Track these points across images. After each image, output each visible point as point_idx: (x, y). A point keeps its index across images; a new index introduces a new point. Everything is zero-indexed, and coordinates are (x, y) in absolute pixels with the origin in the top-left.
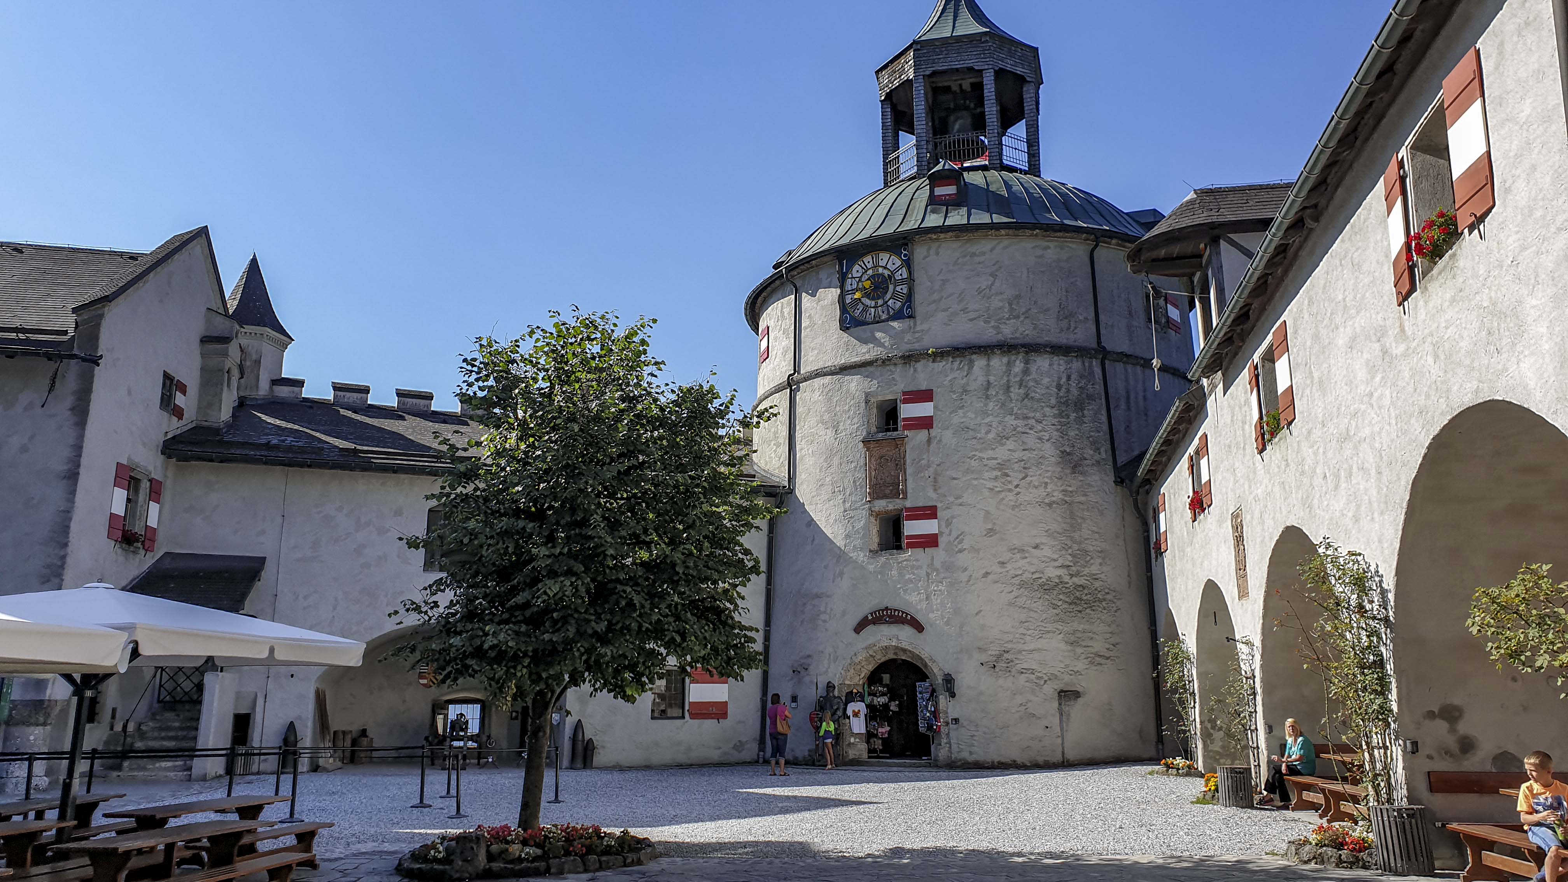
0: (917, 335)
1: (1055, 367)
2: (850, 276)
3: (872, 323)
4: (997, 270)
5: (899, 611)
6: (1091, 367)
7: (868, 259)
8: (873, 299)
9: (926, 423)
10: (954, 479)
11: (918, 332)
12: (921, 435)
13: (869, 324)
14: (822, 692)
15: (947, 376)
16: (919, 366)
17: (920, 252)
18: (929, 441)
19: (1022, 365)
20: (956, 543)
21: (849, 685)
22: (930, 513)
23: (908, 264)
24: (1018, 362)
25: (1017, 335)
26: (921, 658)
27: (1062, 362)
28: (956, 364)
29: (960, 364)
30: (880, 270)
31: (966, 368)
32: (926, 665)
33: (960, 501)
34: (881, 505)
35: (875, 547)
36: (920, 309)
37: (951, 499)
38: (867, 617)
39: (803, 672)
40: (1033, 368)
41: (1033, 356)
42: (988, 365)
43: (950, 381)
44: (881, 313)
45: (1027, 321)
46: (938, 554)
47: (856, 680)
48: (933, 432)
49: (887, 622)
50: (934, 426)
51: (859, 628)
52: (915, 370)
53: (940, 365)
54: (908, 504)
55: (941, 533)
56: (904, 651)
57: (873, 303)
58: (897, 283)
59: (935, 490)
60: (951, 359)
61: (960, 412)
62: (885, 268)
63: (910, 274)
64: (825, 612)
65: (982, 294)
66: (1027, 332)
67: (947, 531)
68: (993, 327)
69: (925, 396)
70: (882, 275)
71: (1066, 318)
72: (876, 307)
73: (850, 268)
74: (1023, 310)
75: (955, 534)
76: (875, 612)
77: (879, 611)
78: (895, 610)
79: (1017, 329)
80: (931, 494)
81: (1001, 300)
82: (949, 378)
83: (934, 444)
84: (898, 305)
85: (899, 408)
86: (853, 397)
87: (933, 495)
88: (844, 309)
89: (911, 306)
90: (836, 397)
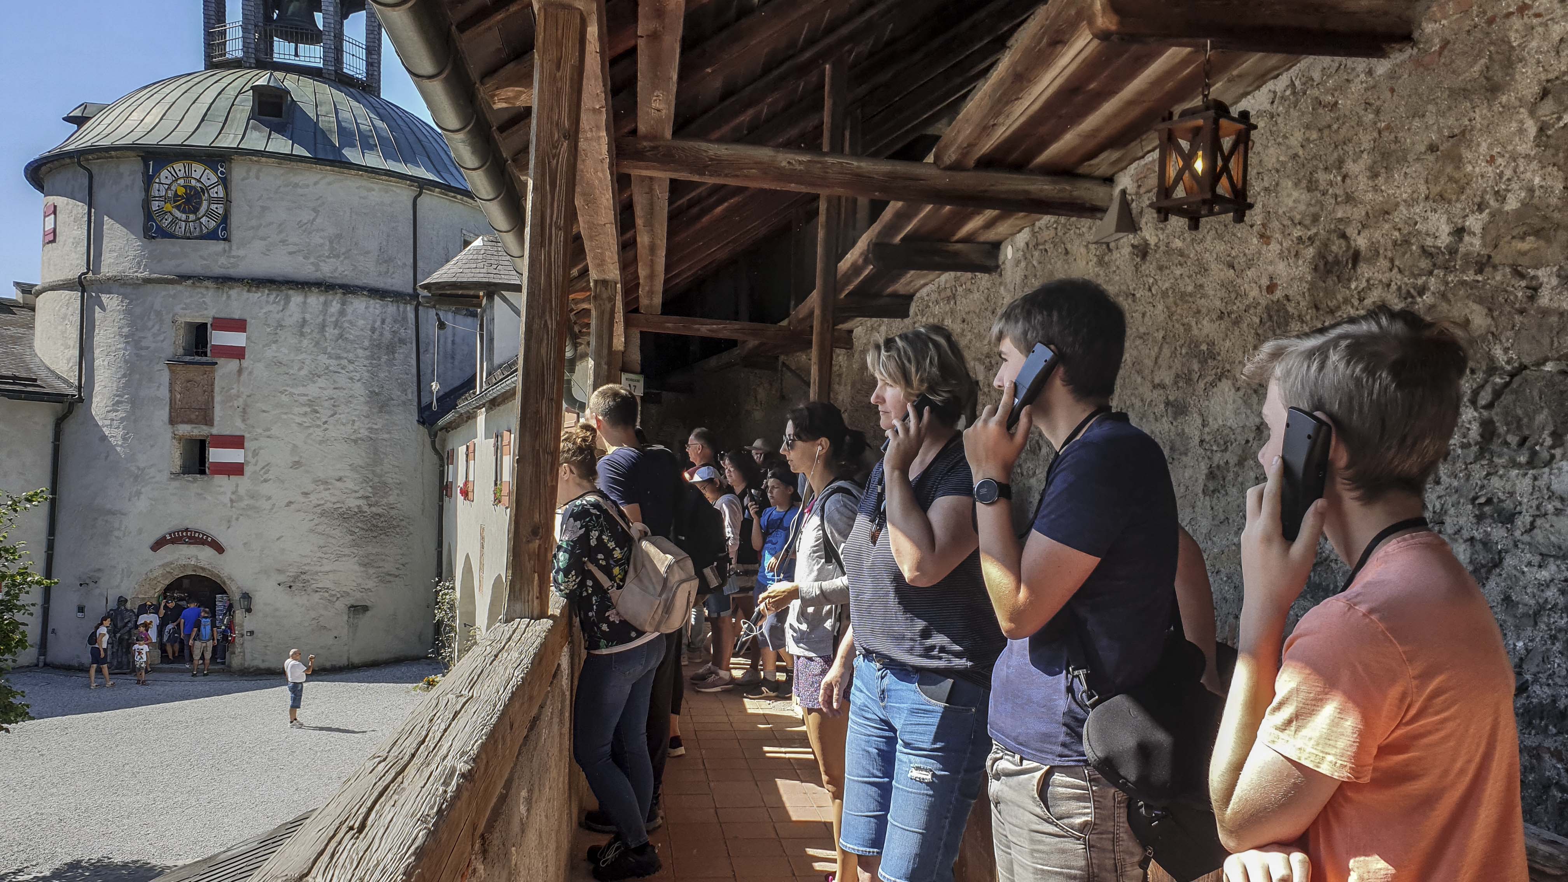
0: (232, 260)
1: (371, 310)
2: (157, 180)
3: (182, 238)
4: (319, 206)
5: (199, 533)
6: (405, 311)
7: (179, 166)
8: (184, 212)
9: (238, 353)
10: (264, 411)
11: (234, 257)
12: (232, 365)
13: (178, 238)
14: (112, 604)
15: (261, 308)
16: (234, 293)
17: (238, 171)
18: (240, 371)
19: (339, 305)
20: (262, 473)
21: (143, 599)
22: (237, 442)
23: (225, 181)
24: (335, 302)
25: (336, 275)
26: (219, 577)
27: (377, 306)
28: (272, 297)
29: (276, 297)
30: (193, 182)
31: (282, 302)
32: (224, 583)
33: (268, 433)
34: (185, 429)
35: (177, 469)
36: (236, 234)
37: (260, 431)
38: (165, 537)
39: (92, 585)
40: (349, 309)
41: (350, 298)
42: (305, 303)
43: (265, 313)
44: (192, 229)
45: (346, 262)
46: (243, 483)
47: (152, 594)
48: (245, 363)
49: (186, 543)
50: (246, 357)
51: (158, 545)
52: (229, 297)
53: (256, 296)
54: (215, 431)
55: (247, 462)
56: (203, 569)
57: (184, 217)
58: (211, 200)
59: (244, 420)
60: (267, 292)
61: (274, 347)
62: (199, 181)
63: (227, 194)
64: (119, 529)
65: (304, 228)
66: (346, 273)
67: (253, 461)
68: (312, 263)
69: (239, 325)
70: (194, 188)
71: (386, 262)
72: (186, 221)
73: (157, 171)
74: (343, 250)
75: (261, 464)
76: (174, 533)
77: (178, 532)
78: (195, 532)
79: (337, 268)
80: (239, 423)
81: (320, 237)
82: (264, 311)
83: (245, 375)
84: (213, 224)
85: (209, 332)
86: (158, 314)
87: (241, 425)
88: (147, 216)
89: (227, 229)
90: (138, 311)
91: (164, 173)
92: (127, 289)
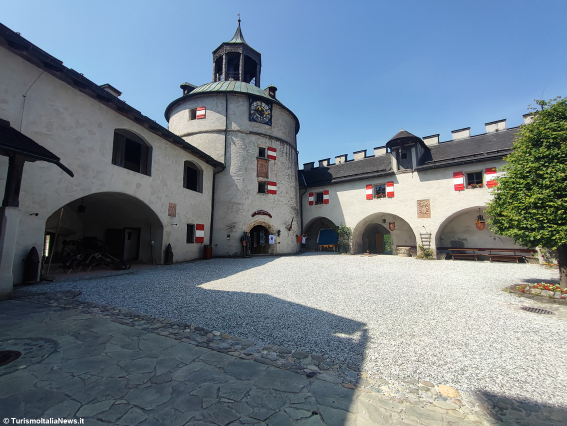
0: (272, 132)
2: (253, 105)
5: (266, 211)
7: (258, 102)
8: (260, 115)
10: (280, 176)
12: (272, 161)
13: (258, 122)
16: (273, 140)
20: (280, 194)
22: (274, 184)
23: (271, 109)
26: (270, 225)
29: (282, 144)
35: (257, 191)
36: (273, 125)
37: (280, 182)
43: (280, 148)
44: (262, 120)
46: (276, 196)
49: (261, 214)
50: (276, 159)
51: (253, 215)
53: (277, 143)
54: (268, 180)
55: (277, 190)
58: (267, 114)
60: (280, 142)
61: (281, 158)
62: (264, 107)
63: (271, 113)
69: (274, 150)
72: (260, 118)
75: (280, 191)
76: (258, 211)
83: (276, 165)
84: (267, 120)
85: (266, 150)
86: (254, 143)
87: (275, 179)
88: (250, 114)
89: (271, 122)
90: (247, 141)
91: (255, 103)
92: (244, 135)
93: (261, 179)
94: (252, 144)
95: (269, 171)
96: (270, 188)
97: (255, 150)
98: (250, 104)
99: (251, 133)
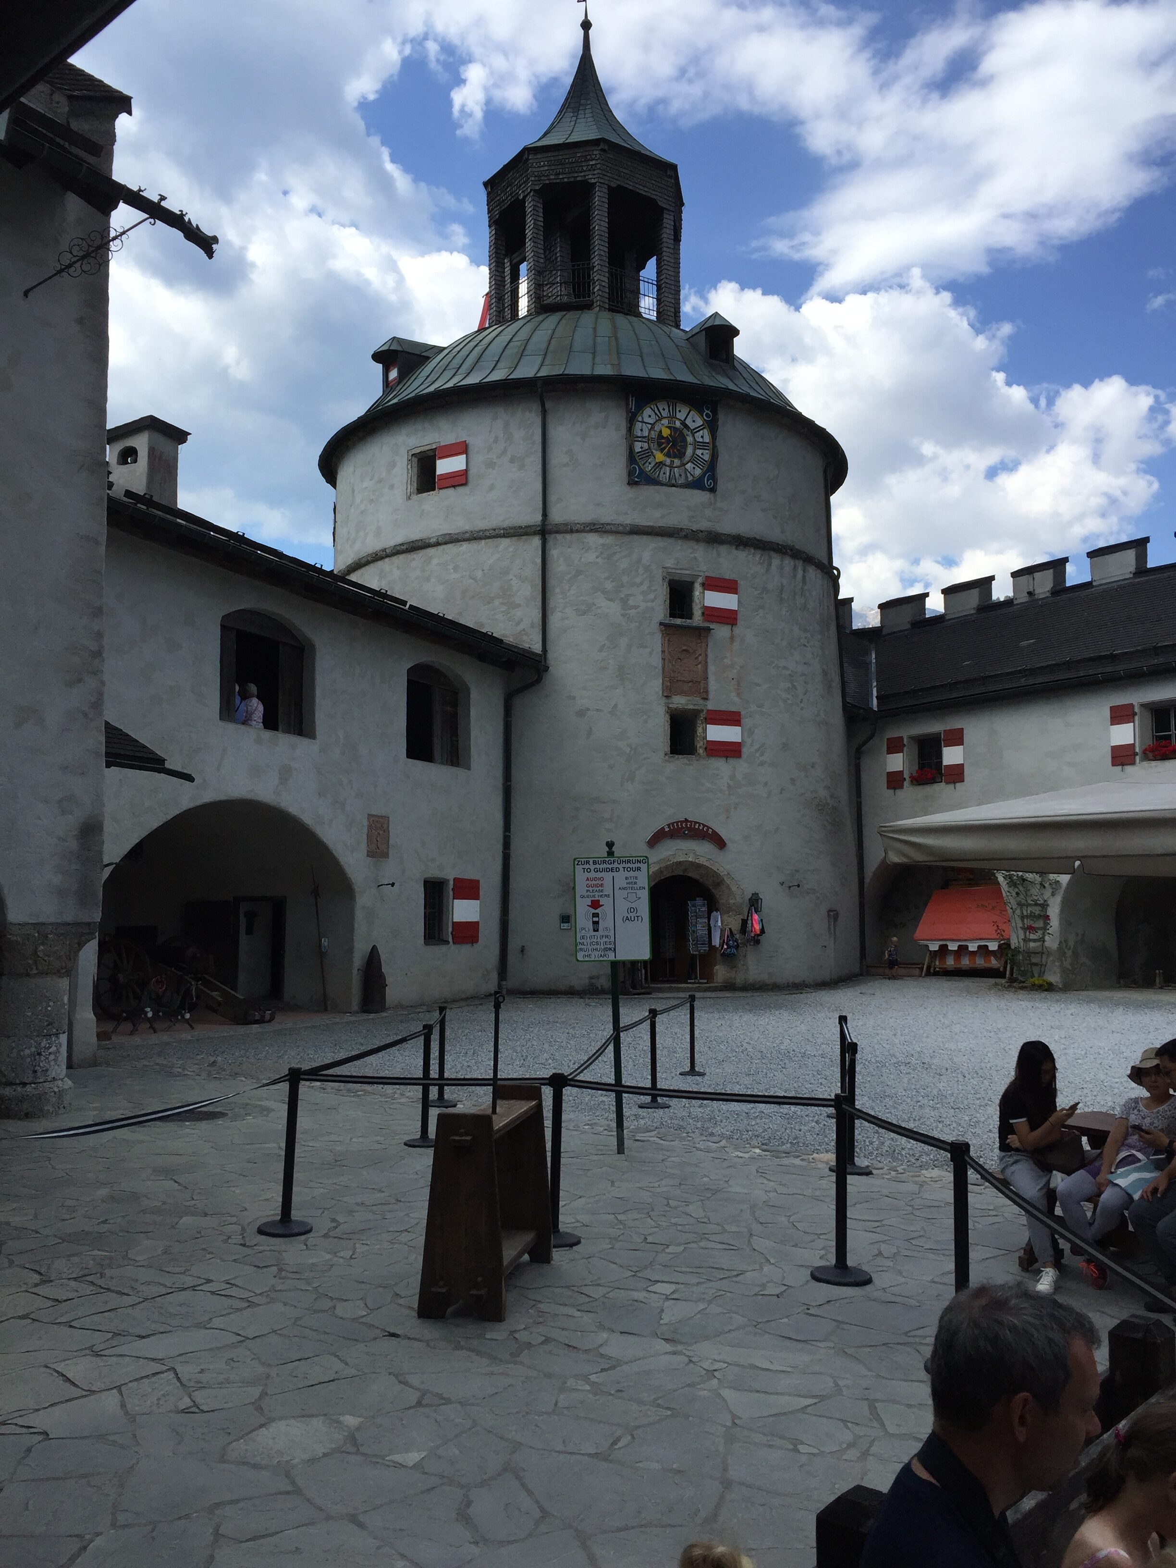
0: (717, 513)
2: (640, 418)
3: (667, 485)
5: (700, 824)
6: (830, 587)
7: (662, 406)
8: (668, 456)
9: (728, 617)
10: (756, 685)
11: (718, 510)
12: (721, 632)
13: (663, 485)
15: (749, 569)
16: (720, 550)
17: (726, 419)
18: (732, 638)
19: (802, 574)
20: (757, 755)
22: (731, 718)
23: (711, 427)
24: (799, 570)
26: (720, 876)
28: (757, 558)
29: (761, 559)
30: (678, 424)
31: (765, 564)
33: (761, 710)
35: (665, 747)
36: (722, 485)
37: (754, 706)
38: (664, 830)
40: (809, 580)
41: (805, 566)
42: (781, 567)
43: (752, 574)
44: (677, 475)
46: (741, 767)
48: (737, 630)
49: (684, 836)
50: (738, 622)
51: (653, 841)
52: (719, 555)
53: (743, 555)
54: (711, 706)
55: (744, 742)
56: (702, 868)
57: (668, 461)
58: (696, 445)
59: (739, 695)
60: (752, 551)
61: (761, 612)
62: (683, 423)
63: (714, 441)
64: (610, 820)
65: (770, 484)
66: (800, 538)
67: (749, 741)
69: (728, 586)
70: (679, 430)
71: (817, 530)
72: (671, 467)
73: (640, 409)
75: (756, 746)
76: (673, 825)
77: (677, 823)
78: (696, 823)
79: (794, 532)
80: (732, 698)
81: (783, 496)
82: (751, 571)
83: (737, 643)
84: (698, 472)
85: (697, 593)
86: (647, 569)
87: (736, 699)
88: (632, 457)
89: (713, 478)
90: (624, 564)
91: (648, 411)
92: (609, 539)
93: (680, 702)
94: (641, 571)
95: (711, 669)
96: (716, 733)
97: (651, 596)
98: (631, 420)
99: (636, 531)
